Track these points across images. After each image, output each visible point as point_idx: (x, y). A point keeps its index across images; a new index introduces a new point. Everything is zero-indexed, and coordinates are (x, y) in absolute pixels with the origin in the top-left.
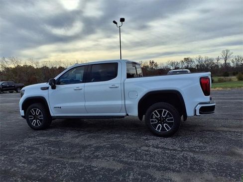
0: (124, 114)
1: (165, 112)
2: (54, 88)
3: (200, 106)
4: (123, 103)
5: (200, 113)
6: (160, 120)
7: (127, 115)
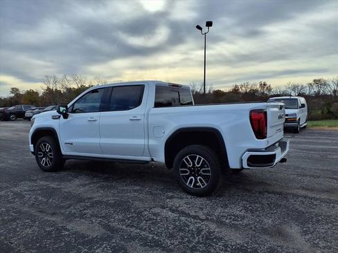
0: (148, 159)
1: (200, 160)
2: (66, 116)
3: (248, 154)
4: (150, 141)
5: (248, 165)
6: (194, 171)
7: (152, 160)
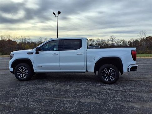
0: (85, 71)
1: (111, 70)
2: (37, 53)
3: (130, 66)
4: (85, 64)
5: (131, 70)
6: (108, 74)
7: (87, 71)
